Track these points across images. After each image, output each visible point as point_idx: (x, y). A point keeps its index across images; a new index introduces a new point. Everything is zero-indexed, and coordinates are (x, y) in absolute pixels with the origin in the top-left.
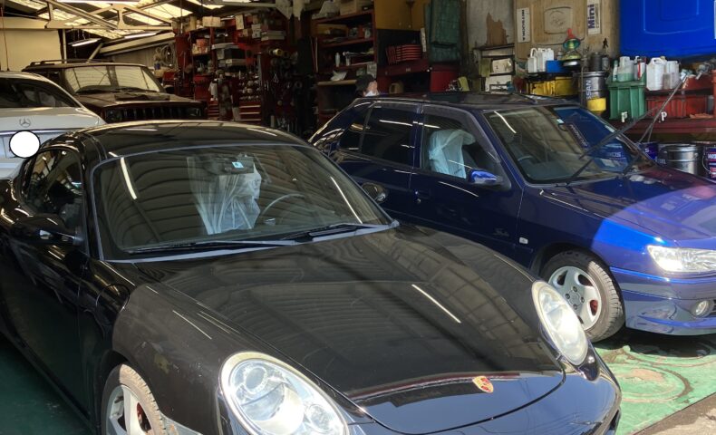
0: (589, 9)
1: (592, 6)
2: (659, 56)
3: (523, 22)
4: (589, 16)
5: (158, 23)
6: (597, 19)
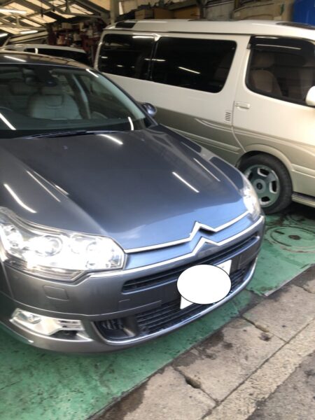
5: (39, 26)
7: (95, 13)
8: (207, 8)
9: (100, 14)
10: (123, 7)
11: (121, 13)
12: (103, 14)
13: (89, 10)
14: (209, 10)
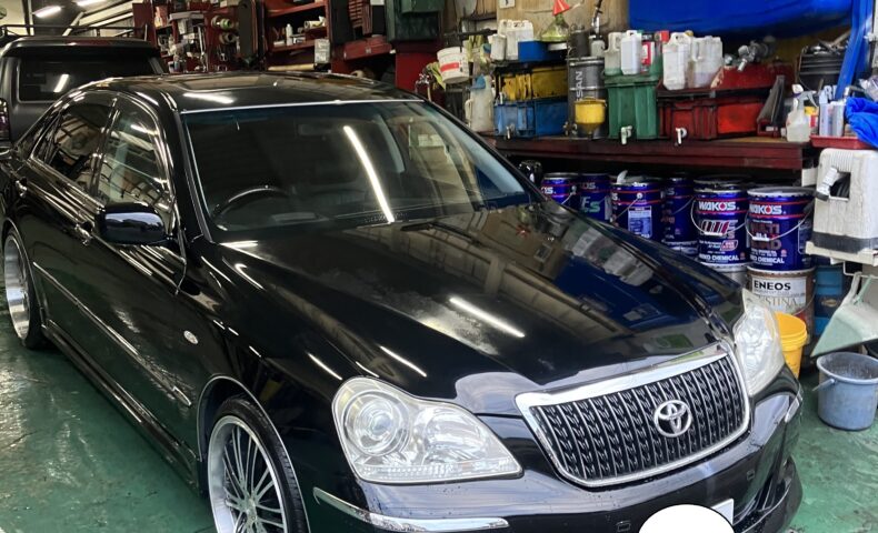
2: (683, 30)
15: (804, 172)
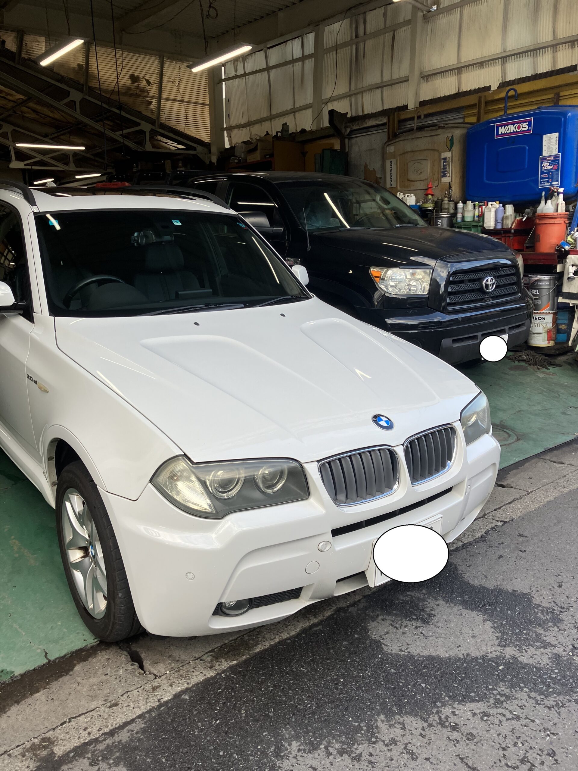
0: (442, 161)
1: (445, 159)
2: (495, 202)
3: (391, 171)
4: (442, 167)
6: (449, 169)
7: (188, 147)
8: (349, 139)
9: (195, 149)
10: (229, 137)
11: (227, 146)
12: (199, 148)
13: (180, 143)
14: (353, 141)
15: (558, 266)
